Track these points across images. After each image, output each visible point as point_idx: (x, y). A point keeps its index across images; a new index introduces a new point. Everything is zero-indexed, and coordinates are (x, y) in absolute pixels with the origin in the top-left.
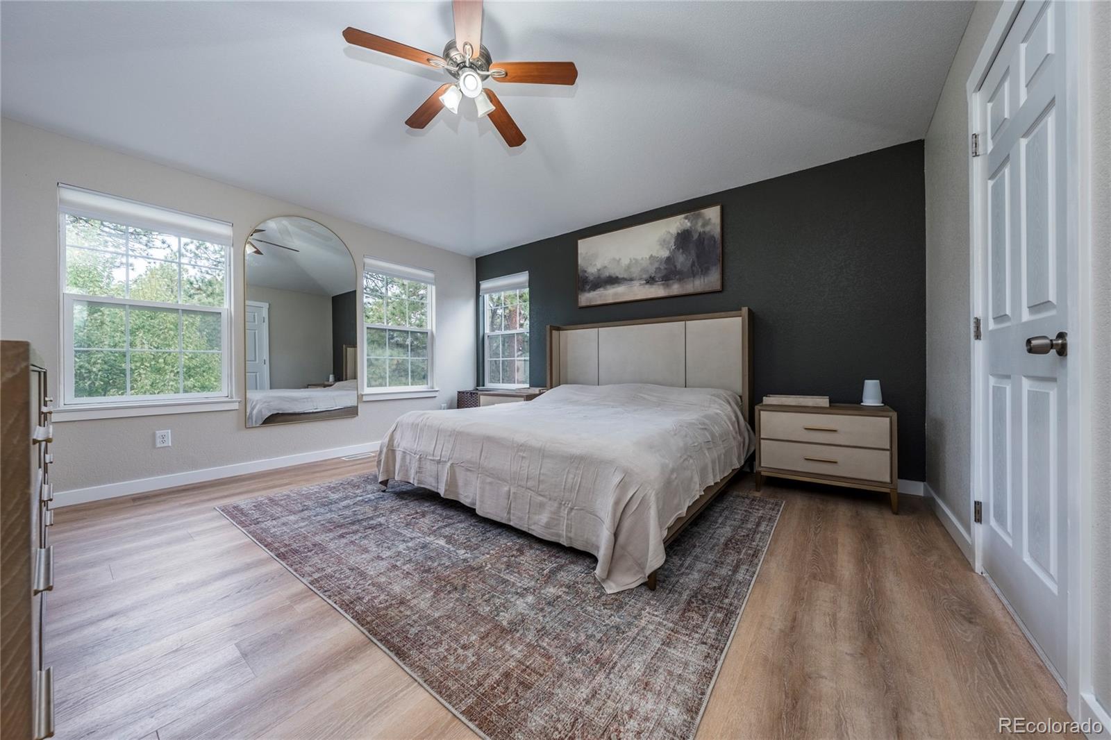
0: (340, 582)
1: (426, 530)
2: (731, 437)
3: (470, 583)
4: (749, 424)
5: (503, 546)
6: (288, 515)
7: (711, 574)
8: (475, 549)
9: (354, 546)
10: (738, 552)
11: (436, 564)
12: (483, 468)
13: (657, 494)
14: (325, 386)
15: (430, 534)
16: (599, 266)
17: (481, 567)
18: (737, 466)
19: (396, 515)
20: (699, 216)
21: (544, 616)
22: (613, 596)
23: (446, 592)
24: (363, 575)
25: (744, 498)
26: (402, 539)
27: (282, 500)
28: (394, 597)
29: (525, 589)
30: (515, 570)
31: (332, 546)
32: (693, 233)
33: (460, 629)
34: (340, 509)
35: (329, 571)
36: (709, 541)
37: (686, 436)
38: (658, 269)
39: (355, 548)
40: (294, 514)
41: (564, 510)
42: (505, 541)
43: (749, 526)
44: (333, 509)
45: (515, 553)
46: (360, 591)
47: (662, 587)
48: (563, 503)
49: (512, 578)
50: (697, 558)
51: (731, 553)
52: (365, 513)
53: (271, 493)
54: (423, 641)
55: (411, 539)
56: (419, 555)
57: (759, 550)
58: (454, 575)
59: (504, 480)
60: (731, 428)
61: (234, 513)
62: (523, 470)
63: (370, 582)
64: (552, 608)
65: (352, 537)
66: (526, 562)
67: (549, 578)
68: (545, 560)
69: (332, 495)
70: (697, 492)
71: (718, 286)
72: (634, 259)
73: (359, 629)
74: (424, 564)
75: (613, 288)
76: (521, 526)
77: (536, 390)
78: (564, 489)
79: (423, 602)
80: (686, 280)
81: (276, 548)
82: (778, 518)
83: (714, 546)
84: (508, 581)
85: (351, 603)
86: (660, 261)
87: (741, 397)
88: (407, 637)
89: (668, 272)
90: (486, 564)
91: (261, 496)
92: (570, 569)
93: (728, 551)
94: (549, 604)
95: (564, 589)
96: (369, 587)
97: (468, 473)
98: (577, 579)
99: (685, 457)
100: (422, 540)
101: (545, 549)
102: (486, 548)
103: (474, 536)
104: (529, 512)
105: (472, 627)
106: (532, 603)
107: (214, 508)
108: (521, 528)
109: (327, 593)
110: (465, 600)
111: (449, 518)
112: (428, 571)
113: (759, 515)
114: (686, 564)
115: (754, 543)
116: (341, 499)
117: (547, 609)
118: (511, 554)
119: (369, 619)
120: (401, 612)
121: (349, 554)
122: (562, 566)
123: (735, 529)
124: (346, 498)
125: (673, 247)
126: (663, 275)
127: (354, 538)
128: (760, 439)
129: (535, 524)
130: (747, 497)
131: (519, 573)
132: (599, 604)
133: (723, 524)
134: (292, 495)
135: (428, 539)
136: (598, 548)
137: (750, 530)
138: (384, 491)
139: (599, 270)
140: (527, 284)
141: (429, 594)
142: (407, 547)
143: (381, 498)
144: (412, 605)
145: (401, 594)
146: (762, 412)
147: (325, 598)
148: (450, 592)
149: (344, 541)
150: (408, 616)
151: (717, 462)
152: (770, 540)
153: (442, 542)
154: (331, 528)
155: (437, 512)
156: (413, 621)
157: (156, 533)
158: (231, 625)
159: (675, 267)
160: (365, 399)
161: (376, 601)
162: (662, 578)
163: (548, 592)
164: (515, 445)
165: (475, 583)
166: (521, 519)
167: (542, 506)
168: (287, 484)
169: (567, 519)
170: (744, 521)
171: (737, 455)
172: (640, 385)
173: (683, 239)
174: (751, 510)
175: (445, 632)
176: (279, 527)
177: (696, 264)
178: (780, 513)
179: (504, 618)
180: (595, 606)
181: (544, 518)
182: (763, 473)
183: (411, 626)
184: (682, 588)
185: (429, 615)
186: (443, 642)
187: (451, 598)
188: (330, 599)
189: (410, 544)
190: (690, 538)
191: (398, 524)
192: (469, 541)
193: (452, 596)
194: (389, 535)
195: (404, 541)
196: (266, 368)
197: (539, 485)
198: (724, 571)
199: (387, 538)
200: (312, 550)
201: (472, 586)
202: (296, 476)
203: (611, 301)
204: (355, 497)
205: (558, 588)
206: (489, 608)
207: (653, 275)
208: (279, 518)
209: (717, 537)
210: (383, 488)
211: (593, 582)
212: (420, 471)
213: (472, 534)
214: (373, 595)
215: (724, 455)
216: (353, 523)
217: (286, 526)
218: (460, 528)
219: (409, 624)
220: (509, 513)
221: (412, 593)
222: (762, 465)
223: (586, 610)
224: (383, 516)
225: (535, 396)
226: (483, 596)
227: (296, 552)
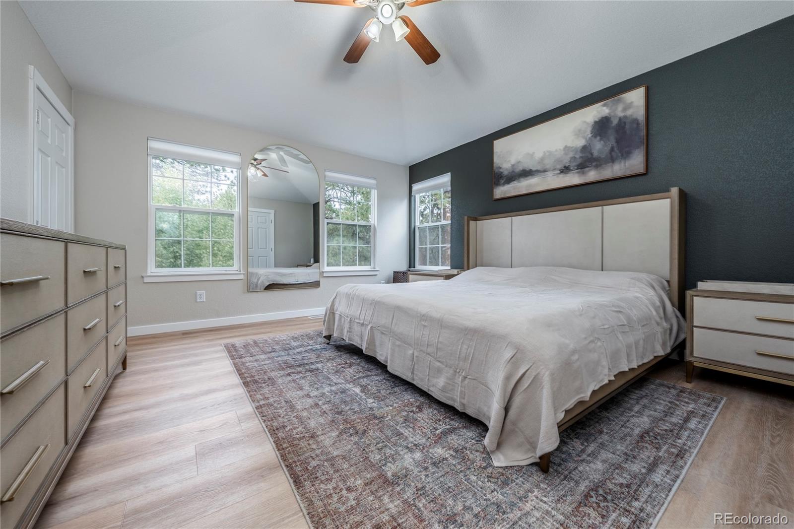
0: (275, 411)
1: (349, 378)
2: (653, 322)
3: (370, 430)
4: (679, 310)
5: (406, 401)
6: (261, 355)
7: (619, 467)
8: (382, 400)
9: (295, 383)
10: (657, 448)
11: (348, 408)
12: (393, 333)
13: (552, 375)
14: (307, 266)
15: (351, 382)
16: (513, 161)
17: (382, 417)
18: (661, 352)
19: (329, 363)
20: (619, 101)
21: (427, 476)
22: (500, 470)
23: (348, 434)
24: (292, 408)
25: (669, 388)
26: (329, 383)
27: (261, 343)
28: (308, 431)
29: (415, 445)
30: (411, 425)
31: (280, 381)
32: (612, 119)
33: (351, 471)
34: (295, 354)
35: (271, 400)
36: (619, 429)
37: (594, 318)
38: (574, 158)
39: (294, 385)
40: (265, 354)
41: (459, 377)
42: (409, 397)
43: (674, 420)
44: (290, 353)
45: (414, 409)
46: (286, 420)
47: (556, 471)
48: (458, 370)
49: (406, 432)
50: (602, 445)
51: (647, 448)
52: (310, 359)
53: (256, 338)
54: (318, 475)
55: (336, 384)
56: (337, 400)
57: (686, 450)
58: (358, 420)
59: (409, 345)
60: (654, 313)
61: (231, 349)
62: (424, 337)
63: (296, 414)
64: (436, 469)
65: (295, 376)
66: (422, 419)
67: (439, 439)
68: (440, 420)
69: (293, 343)
70: (605, 376)
71: (641, 169)
72: (548, 152)
73: (275, 452)
74: (339, 407)
75: (527, 180)
76: (422, 386)
77: (455, 272)
78: (459, 357)
79: (327, 439)
80: (604, 166)
81: (245, 378)
82: (715, 417)
83: (625, 436)
84: (402, 434)
85: (277, 429)
86: (575, 150)
87: (668, 282)
88: (307, 468)
89: (586, 160)
90: (387, 415)
91: (250, 339)
92: (462, 433)
93: (643, 444)
94: (434, 464)
95: (452, 452)
96: (294, 418)
97: (383, 336)
98: (467, 445)
99: (592, 338)
100: (343, 386)
101: (442, 410)
102: (391, 400)
103: (384, 389)
104: (428, 375)
105: (360, 471)
106: (419, 459)
107: (221, 345)
108: (422, 388)
109: (264, 418)
110: (361, 444)
111: (369, 371)
112: (339, 413)
113: (689, 409)
114: (590, 449)
115: (680, 441)
116: (297, 347)
117: (432, 469)
118: (411, 410)
119: (284, 445)
120: (309, 444)
121: (289, 389)
122: (455, 429)
123: (655, 421)
124: (301, 346)
125: (590, 136)
126: (578, 163)
127: (297, 377)
128: (693, 326)
129: (433, 386)
130: (674, 387)
131: (413, 428)
132: (483, 475)
133: (640, 413)
134: (269, 340)
135: (348, 386)
136: (489, 419)
137: (675, 425)
138: (328, 344)
139: (513, 165)
140: (449, 184)
141: (335, 434)
142: (331, 390)
143: (325, 348)
144: (319, 440)
145: (314, 429)
146: (695, 299)
147: (261, 421)
148: (351, 435)
149: (289, 378)
150: (313, 449)
151: (634, 347)
152: (702, 440)
153: (358, 390)
154: (284, 367)
155: (361, 364)
156: (316, 455)
157: (185, 357)
158: (199, 430)
159: (592, 154)
160: (325, 275)
161: (294, 431)
162: (557, 460)
163: (436, 453)
164: (419, 315)
165: (374, 431)
166: (422, 380)
167: (439, 371)
168: (268, 332)
169: (461, 386)
170: (668, 413)
171: (661, 341)
172: (552, 268)
173: (601, 127)
174: (678, 403)
175: (337, 471)
176: (252, 362)
177: (616, 149)
178: (718, 410)
179: (390, 470)
180: (479, 476)
181: (441, 382)
182: (695, 364)
183: (313, 459)
184: (580, 477)
185: (330, 452)
186: (333, 480)
187: (351, 440)
188: (264, 423)
189: (333, 388)
190: (597, 422)
191: (330, 370)
192: (379, 392)
193: (352, 438)
194: (320, 378)
195: (330, 384)
196: (273, 253)
197: (437, 352)
198: (636, 467)
199: (319, 380)
200: (266, 382)
201: (371, 433)
202: (276, 327)
203: (524, 192)
204: (307, 346)
205: (446, 450)
206: (380, 456)
207: (567, 165)
208: (255, 355)
209: (631, 426)
210: (327, 341)
211: (482, 450)
212: (350, 331)
213: (383, 387)
214: (294, 426)
215: (644, 340)
216: (299, 366)
217: (256, 362)
218: (375, 380)
219: (312, 457)
220: (413, 373)
221: (322, 430)
222: (695, 355)
223: (469, 479)
224: (322, 363)
225: (453, 276)
226: (377, 444)
227: (256, 382)
